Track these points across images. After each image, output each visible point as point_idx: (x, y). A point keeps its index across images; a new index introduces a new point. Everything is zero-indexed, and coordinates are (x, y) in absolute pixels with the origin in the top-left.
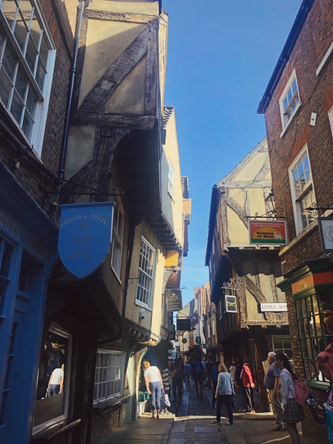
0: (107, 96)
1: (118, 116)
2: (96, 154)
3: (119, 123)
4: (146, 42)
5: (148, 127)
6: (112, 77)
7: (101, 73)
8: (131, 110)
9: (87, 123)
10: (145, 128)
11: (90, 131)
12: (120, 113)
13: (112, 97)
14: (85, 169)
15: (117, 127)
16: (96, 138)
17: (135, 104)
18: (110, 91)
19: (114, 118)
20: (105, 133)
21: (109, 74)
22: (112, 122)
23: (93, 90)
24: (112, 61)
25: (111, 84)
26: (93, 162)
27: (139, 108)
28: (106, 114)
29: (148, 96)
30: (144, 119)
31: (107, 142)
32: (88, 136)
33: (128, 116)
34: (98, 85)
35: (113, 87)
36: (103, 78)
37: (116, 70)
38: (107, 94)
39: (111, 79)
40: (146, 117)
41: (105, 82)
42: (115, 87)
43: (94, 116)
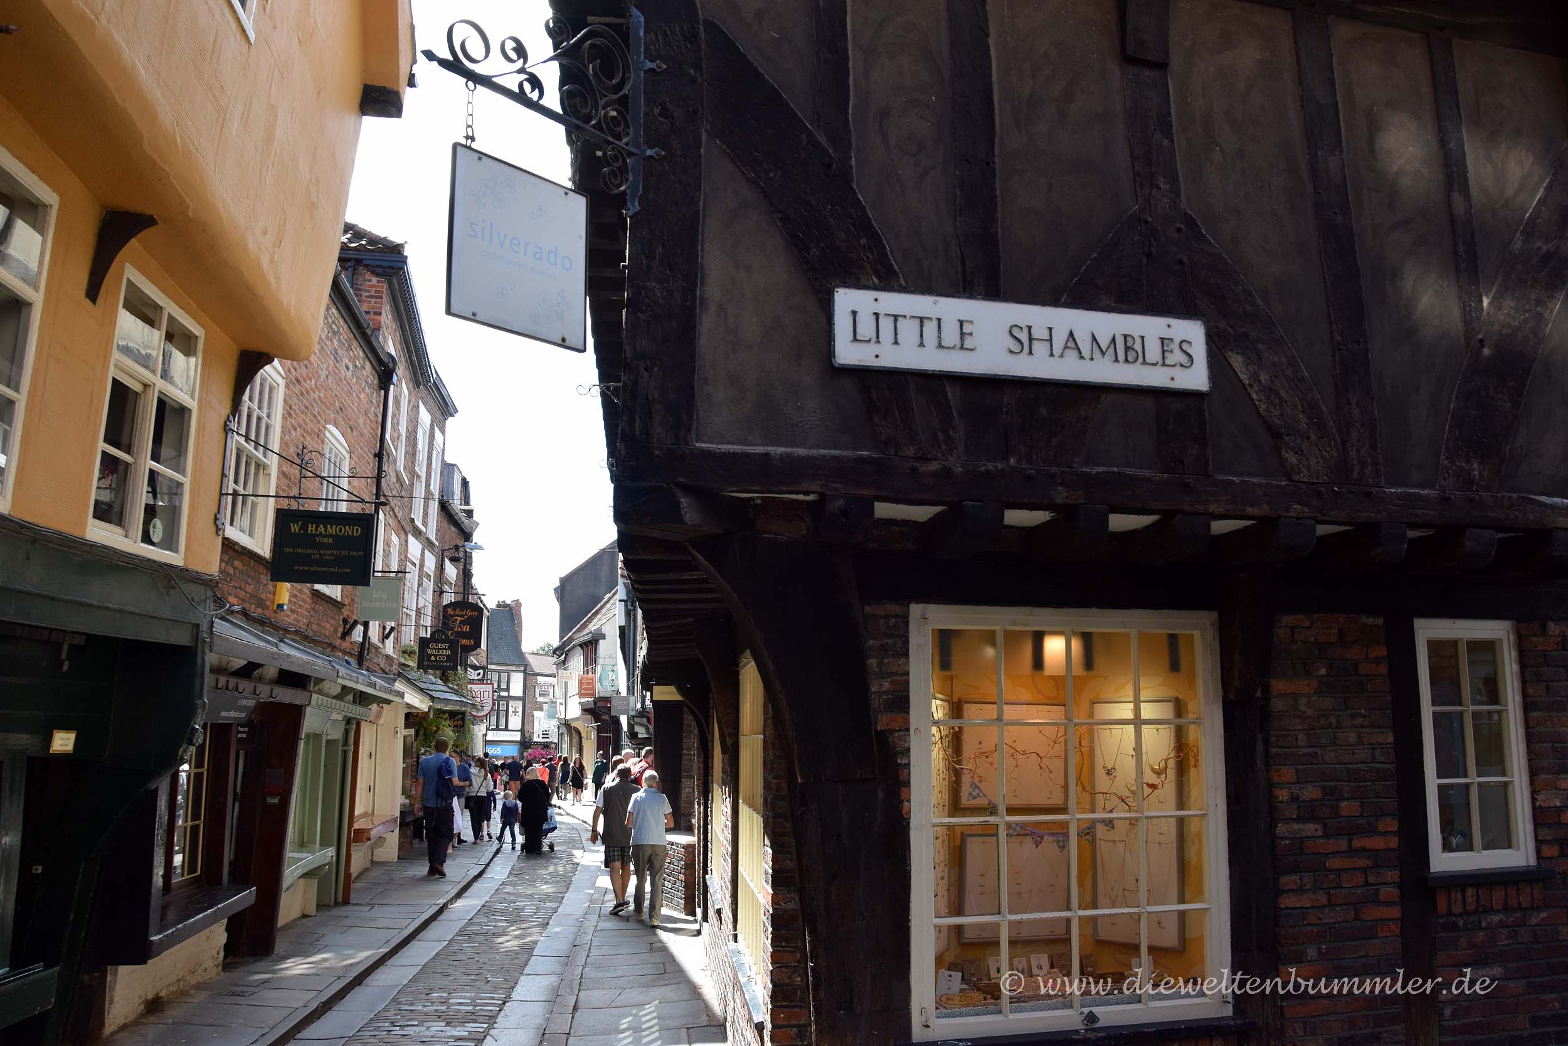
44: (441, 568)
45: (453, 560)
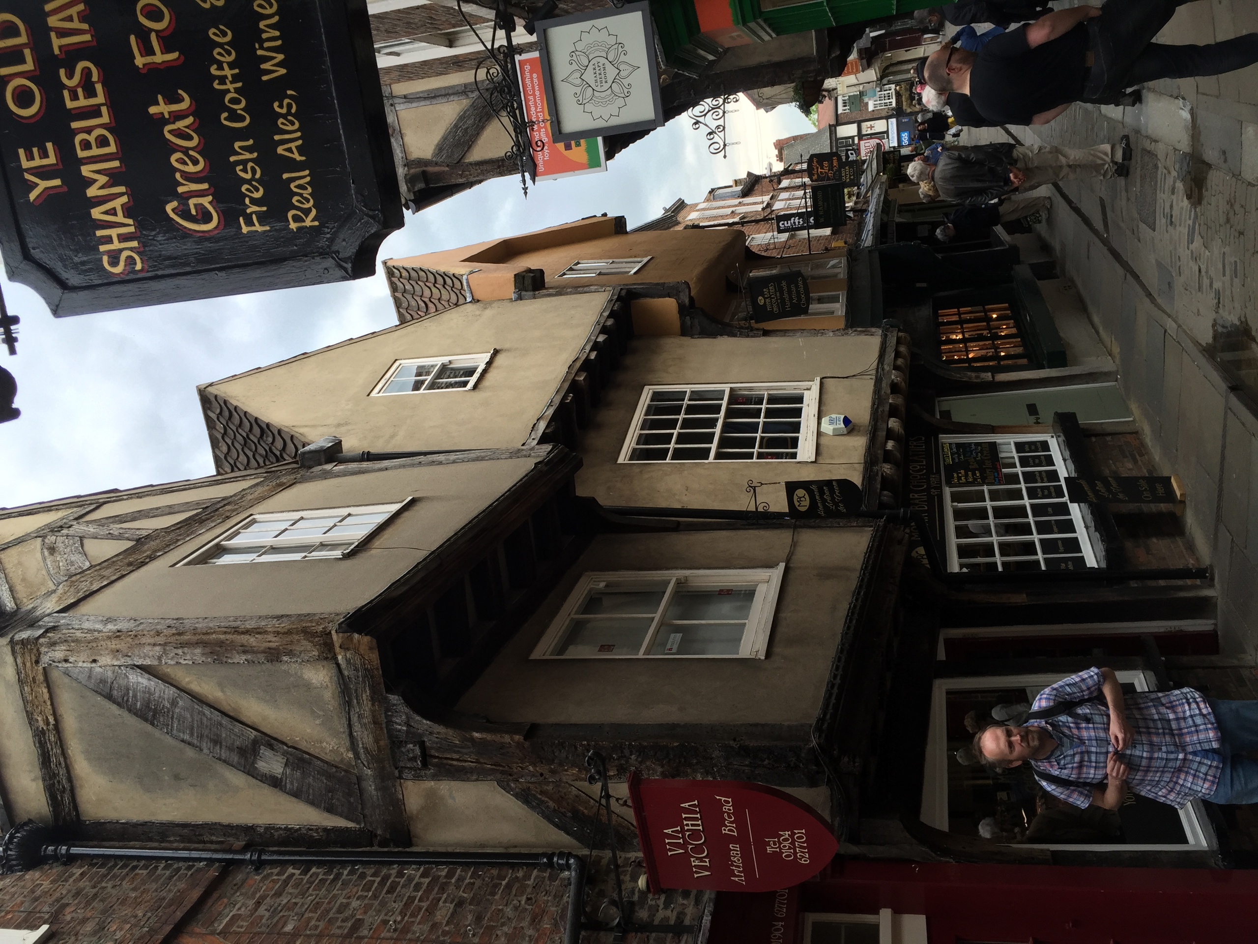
0: (302, 760)
1: (357, 727)
3: (375, 722)
4: (105, 671)
5: (371, 649)
6: (242, 751)
7: (237, 779)
8: (330, 696)
9: (397, 805)
10: (375, 657)
12: (345, 721)
13: (303, 746)
14: (525, 797)
15: (389, 730)
16: (435, 777)
17: (308, 686)
18: (285, 754)
19: (365, 738)
20: (414, 759)
21: (235, 758)
22: (377, 741)
23: (296, 794)
24: (190, 753)
25: (264, 751)
26: (503, 778)
27: (318, 677)
28: (357, 756)
30: (348, 661)
31: (438, 749)
32: (433, 803)
33: (349, 703)
34: (275, 782)
35: (271, 747)
36: (251, 772)
37: (216, 741)
38: (298, 758)
39: (249, 753)
40: (340, 657)
41: (261, 766)
42: (271, 741)
43: (371, 787)
44: (785, 189)
45: (779, 182)
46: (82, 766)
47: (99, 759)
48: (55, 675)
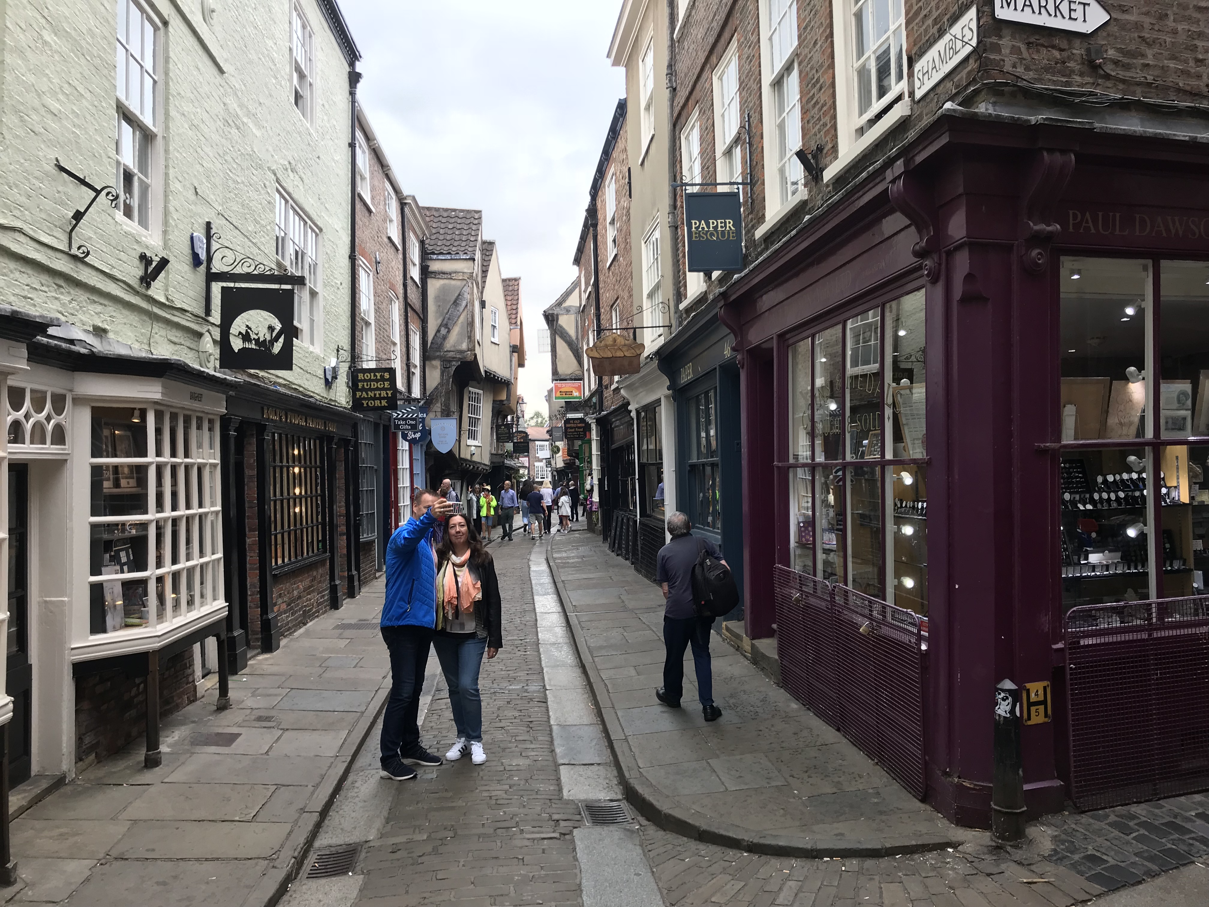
1: (452, 353)
2: (442, 379)
3: (453, 357)
4: (467, 296)
5: (468, 360)
6: (446, 324)
7: (439, 321)
8: (459, 348)
9: (435, 358)
10: (466, 360)
11: (437, 363)
12: (453, 350)
13: (447, 339)
14: (436, 388)
15: (451, 360)
16: (441, 369)
17: (462, 343)
18: (446, 334)
19: (450, 354)
20: (445, 364)
21: (445, 322)
22: (449, 357)
23: (436, 335)
24: (446, 311)
25: (446, 329)
26: (441, 384)
27: (464, 346)
28: (445, 351)
29: (469, 337)
30: (465, 354)
31: (448, 371)
32: (435, 367)
33: (458, 352)
34: (438, 331)
35: (447, 332)
36: (441, 325)
37: (448, 319)
38: (445, 338)
39: (446, 326)
40: (469, 352)
41: (443, 329)
42: (449, 332)
43: (438, 354)
46: (442, 282)
47: (443, 287)
48: (465, 282)
